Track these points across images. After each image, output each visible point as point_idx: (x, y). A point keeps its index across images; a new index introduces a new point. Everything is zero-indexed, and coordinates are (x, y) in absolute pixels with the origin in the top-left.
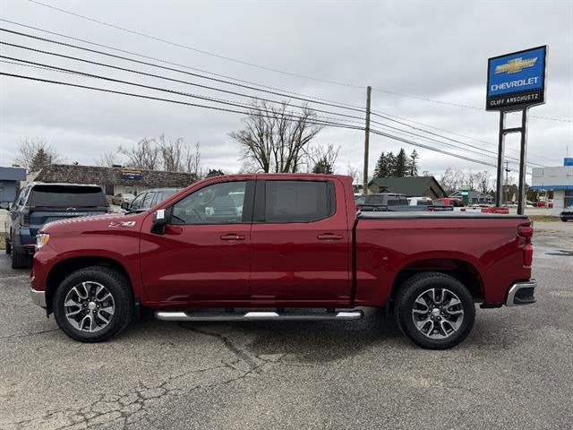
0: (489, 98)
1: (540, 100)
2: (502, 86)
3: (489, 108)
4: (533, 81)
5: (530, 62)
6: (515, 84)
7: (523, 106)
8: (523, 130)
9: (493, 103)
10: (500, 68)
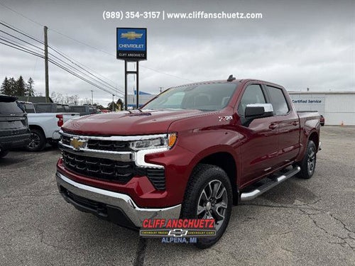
0: (119, 52)
1: (145, 58)
2: (125, 46)
3: (118, 57)
4: (140, 46)
5: (140, 36)
6: (132, 46)
7: (137, 59)
8: (137, 73)
9: (120, 55)
10: (124, 35)
